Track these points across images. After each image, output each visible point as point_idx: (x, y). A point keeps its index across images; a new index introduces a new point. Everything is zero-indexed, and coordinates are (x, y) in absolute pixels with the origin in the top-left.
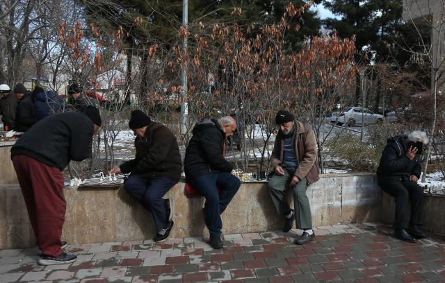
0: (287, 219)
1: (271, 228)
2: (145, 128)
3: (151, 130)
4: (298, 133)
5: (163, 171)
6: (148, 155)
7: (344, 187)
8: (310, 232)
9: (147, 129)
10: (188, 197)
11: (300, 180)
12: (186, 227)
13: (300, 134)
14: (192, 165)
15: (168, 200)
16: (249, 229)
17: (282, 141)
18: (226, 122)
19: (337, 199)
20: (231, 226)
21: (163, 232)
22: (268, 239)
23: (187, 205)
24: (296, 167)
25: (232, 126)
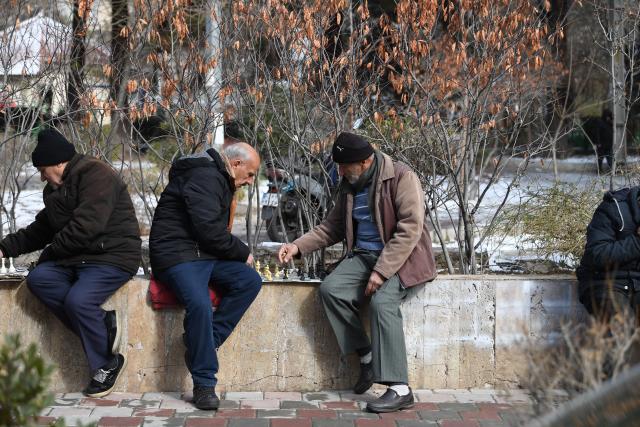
0: (363, 366)
1: (330, 385)
2: (62, 167)
3: (74, 170)
4: (380, 180)
5: (101, 252)
6: (72, 223)
7: (500, 303)
8: (401, 390)
9: (67, 170)
10: (154, 309)
11: (385, 279)
12: (150, 372)
13: (385, 182)
14: (163, 241)
15: (114, 312)
16: (282, 383)
17: (350, 197)
18: (237, 155)
19: (483, 330)
20: (244, 374)
21: (102, 377)
22: (315, 403)
23: (152, 325)
24: (379, 253)
25: (249, 164)
